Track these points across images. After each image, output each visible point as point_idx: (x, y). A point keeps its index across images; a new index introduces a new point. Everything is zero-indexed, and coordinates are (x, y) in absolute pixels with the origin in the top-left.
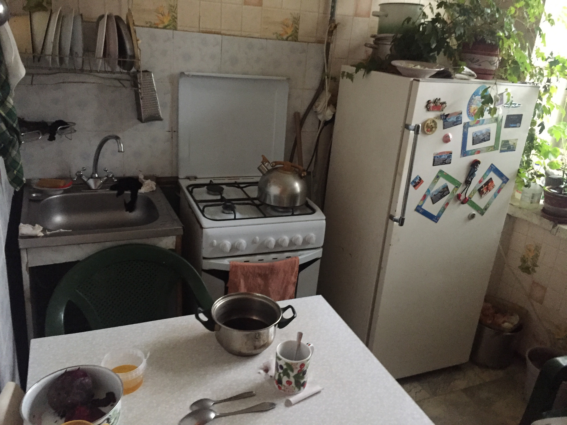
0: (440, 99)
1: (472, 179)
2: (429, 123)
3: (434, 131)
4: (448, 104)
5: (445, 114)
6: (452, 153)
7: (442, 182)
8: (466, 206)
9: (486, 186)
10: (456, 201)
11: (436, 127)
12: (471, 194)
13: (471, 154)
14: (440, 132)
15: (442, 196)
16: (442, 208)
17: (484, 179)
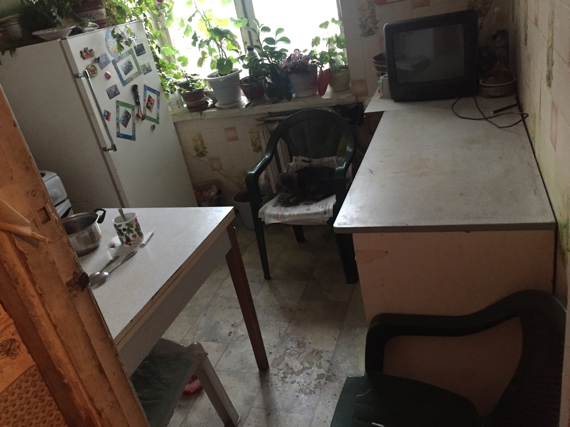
0: (87, 48)
1: (139, 100)
2: (90, 68)
3: (97, 73)
4: (94, 50)
5: (97, 58)
6: (116, 86)
7: (122, 109)
8: (145, 121)
9: (150, 102)
10: (138, 120)
11: (96, 70)
12: (144, 112)
13: (129, 82)
14: (101, 73)
15: (128, 120)
16: (132, 129)
17: (146, 97)
